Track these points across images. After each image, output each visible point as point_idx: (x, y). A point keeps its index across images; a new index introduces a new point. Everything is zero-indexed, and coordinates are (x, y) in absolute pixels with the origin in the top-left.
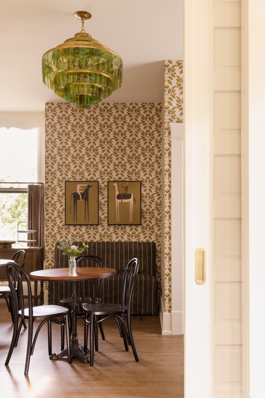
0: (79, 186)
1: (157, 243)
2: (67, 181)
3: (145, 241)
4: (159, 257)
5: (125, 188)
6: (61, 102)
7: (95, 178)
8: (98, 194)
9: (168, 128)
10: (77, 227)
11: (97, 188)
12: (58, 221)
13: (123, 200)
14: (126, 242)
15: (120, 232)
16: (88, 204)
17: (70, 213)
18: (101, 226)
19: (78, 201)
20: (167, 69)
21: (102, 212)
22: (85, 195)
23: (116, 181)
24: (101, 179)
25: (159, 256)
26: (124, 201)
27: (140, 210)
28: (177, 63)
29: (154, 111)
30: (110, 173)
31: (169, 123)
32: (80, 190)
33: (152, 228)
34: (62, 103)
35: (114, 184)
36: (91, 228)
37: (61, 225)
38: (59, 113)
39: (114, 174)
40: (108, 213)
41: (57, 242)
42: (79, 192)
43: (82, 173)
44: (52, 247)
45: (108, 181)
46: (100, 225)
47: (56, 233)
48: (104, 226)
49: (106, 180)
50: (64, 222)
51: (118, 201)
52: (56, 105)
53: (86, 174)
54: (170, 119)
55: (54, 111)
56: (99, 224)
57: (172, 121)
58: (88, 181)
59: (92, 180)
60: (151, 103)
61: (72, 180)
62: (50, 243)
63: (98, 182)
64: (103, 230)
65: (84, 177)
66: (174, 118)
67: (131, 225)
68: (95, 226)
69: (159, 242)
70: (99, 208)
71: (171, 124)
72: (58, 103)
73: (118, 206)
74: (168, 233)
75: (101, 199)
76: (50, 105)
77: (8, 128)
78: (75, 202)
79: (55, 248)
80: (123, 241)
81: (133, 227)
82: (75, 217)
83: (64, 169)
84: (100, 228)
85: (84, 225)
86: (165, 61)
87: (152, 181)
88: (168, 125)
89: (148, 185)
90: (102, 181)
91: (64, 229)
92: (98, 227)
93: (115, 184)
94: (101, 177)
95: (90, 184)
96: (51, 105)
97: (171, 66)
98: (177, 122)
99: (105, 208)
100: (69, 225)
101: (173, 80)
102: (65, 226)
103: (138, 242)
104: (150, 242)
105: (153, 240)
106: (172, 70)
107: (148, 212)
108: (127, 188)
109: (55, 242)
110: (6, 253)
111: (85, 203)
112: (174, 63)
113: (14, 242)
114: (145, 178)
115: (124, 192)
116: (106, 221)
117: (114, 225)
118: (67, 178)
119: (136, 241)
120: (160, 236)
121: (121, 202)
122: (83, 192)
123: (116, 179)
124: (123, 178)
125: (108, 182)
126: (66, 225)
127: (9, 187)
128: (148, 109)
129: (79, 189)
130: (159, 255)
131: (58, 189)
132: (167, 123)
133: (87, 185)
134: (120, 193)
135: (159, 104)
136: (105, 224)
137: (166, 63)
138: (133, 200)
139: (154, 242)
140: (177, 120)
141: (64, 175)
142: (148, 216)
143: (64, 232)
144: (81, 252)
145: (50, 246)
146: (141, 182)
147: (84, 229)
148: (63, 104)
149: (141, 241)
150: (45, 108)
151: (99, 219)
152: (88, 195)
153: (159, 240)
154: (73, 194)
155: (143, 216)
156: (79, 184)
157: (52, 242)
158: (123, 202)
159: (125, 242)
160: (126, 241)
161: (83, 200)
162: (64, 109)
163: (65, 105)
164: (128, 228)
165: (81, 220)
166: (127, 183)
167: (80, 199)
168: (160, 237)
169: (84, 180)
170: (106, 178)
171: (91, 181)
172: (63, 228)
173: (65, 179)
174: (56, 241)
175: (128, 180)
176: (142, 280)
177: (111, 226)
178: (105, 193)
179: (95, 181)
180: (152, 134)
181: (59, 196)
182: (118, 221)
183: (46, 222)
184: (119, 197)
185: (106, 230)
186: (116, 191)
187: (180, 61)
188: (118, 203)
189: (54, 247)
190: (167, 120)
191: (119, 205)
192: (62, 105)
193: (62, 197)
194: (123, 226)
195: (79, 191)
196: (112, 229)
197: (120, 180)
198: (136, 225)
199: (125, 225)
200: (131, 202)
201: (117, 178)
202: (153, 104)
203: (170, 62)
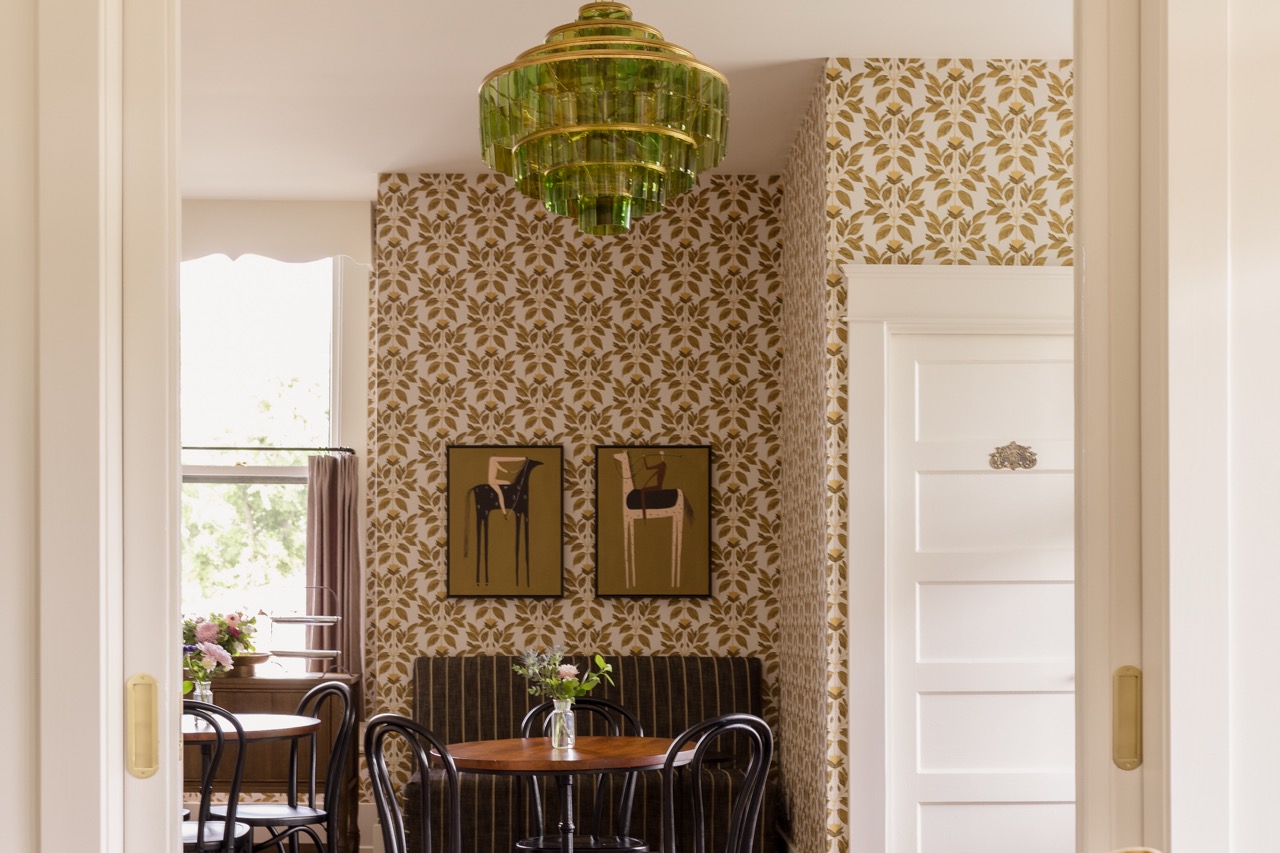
0: (494, 463)
1: (766, 660)
2: (453, 446)
3: (723, 652)
4: (773, 710)
5: (656, 470)
6: (431, 171)
7: (550, 436)
8: (562, 490)
9: (838, 282)
10: (486, 604)
11: (559, 468)
12: (422, 582)
13: (648, 511)
14: (660, 655)
15: (636, 620)
16: (527, 524)
17: (466, 555)
18: (569, 602)
19: (493, 515)
20: (834, 85)
21: (575, 553)
22: (518, 494)
23: (624, 447)
24: (570, 438)
25: (771, 705)
26: (652, 513)
27: (707, 547)
28: (868, 66)
29: (754, 205)
30: (601, 419)
31: (841, 265)
32: (500, 475)
33: (747, 609)
34: (436, 176)
35: (617, 456)
36: (535, 607)
37: (431, 597)
38: (426, 208)
39: (616, 419)
40: (595, 557)
41: (419, 655)
42: (495, 483)
43: (504, 419)
44: (400, 674)
45: (597, 444)
46: (568, 597)
47: (415, 625)
48: (580, 601)
49: (589, 441)
50: (441, 589)
51: (631, 515)
52: (414, 183)
53: (519, 419)
54: (843, 251)
55: (407, 201)
56: (566, 594)
57: (851, 257)
58: (528, 447)
59: (540, 443)
60: (747, 174)
61: (469, 440)
62: (394, 659)
63: (561, 447)
64: (578, 614)
65: (514, 432)
66: (858, 248)
67: (674, 598)
68: (550, 601)
69: (773, 655)
70: (566, 539)
71: (849, 269)
72: (422, 175)
73: (632, 532)
74: (836, 625)
75: (572, 508)
76: (394, 181)
77: (234, 257)
78: (482, 517)
79: (411, 677)
80: (647, 652)
81: (680, 605)
82: (482, 572)
83: (442, 404)
84: (567, 608)
85: (510, 597)
86: (827, 59)
87: (748, 446)
88: (837, 272)
89: (733, 459)
90: (576, 444)
91: (442, 612)
92: (559, 604)
93: (622, 457)
94: (573, 430)
95: (535, 455)
96: (398, 181)
97: (847, 76)
98: (869, 261)
99: (586, 539)
100: (460, 598)
101: (852, 121)
102: (446, 602)
103: (701, 656)
104: (740, 658)
105: (750, 650)
106: (851, 90)
107: (734, 552)
108: (661, 469)
109: (412, 658)
110: (240, 694)
111: (518, 520)
112: (858, 68)
113: (262, 659)
114: (723, 435)
115: (654, 483)
116: (588, 585)
117: (618, 597)
118: (453, 435)
119: (692, 653)
120: (777, 635)
121: (641, 517)
122: (508, 483)
123: (625, 439)
124: (647, 436)
125: (596, 449)
126: (449, 596)
127: (234, 464)
128: (735, 197)
129: (495, 474)
130: (770, 702)
131: (422, 473)
132: (833, 264)
133: (524, 459)
134: (639, 488)
135: (773, 179)
136: (586, 593)
137: (833, 66)
138: (682, 511)
139: (757, 656)
140: (866, 253)
141: (442, 425)
142: (732, 567)
143: (441, 621)
144: (588, 687)
145: (394, 671)
146: (709, 447)
147: (511, 610)
148: (440, 178)
149: (710, 655)
150: (379, 192)
151: (564, 577)
152: (527, 495)
153: (771, 651)
154: (474, 489)
155: (717, 565)
156: (495, 455)
157: (402, 656)
158: (648, 517)
159: (654, 656)
160: (658, 651)
161: (511, 511)
162: (443, 196)
163: (446, 182)
164: (664, 609)
165: (502, 580)
166: (662, 453)
167: (499, 507)
168: (775, 640)
169: (511, 441)
170: (589, 433)
171: (535, 446)
172: (438, 607)
173: (446, 439)
174: (414, 653)
175: (664, 441)
176: (727, 786)
177: (605, 602)
178: (586, 485)
179: (550, 446)
180: (747, 283)
181: (425, 498)
182: (631, 583)
183: (379, 585)
184: (635, 501)
185: (588, 616)
186: (625, 480)
187: (877, 60)
188: (632, 523)
189: (406, 673)
190: (833, 252)
191: (635, 528)
192: (437, 180)
193: (437, 501)
194: (647, 601)
195: (498, 478)
196: (608, 610)
197: (637, 443)
198: (693, 598)
199: (655, 597)
200: (675, 519)
201: (626, 435)
202: (750, 177)
203: (845, 62)
